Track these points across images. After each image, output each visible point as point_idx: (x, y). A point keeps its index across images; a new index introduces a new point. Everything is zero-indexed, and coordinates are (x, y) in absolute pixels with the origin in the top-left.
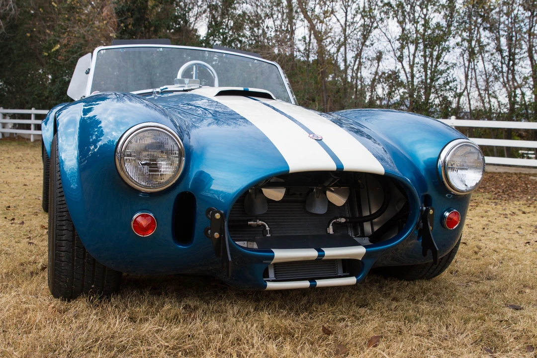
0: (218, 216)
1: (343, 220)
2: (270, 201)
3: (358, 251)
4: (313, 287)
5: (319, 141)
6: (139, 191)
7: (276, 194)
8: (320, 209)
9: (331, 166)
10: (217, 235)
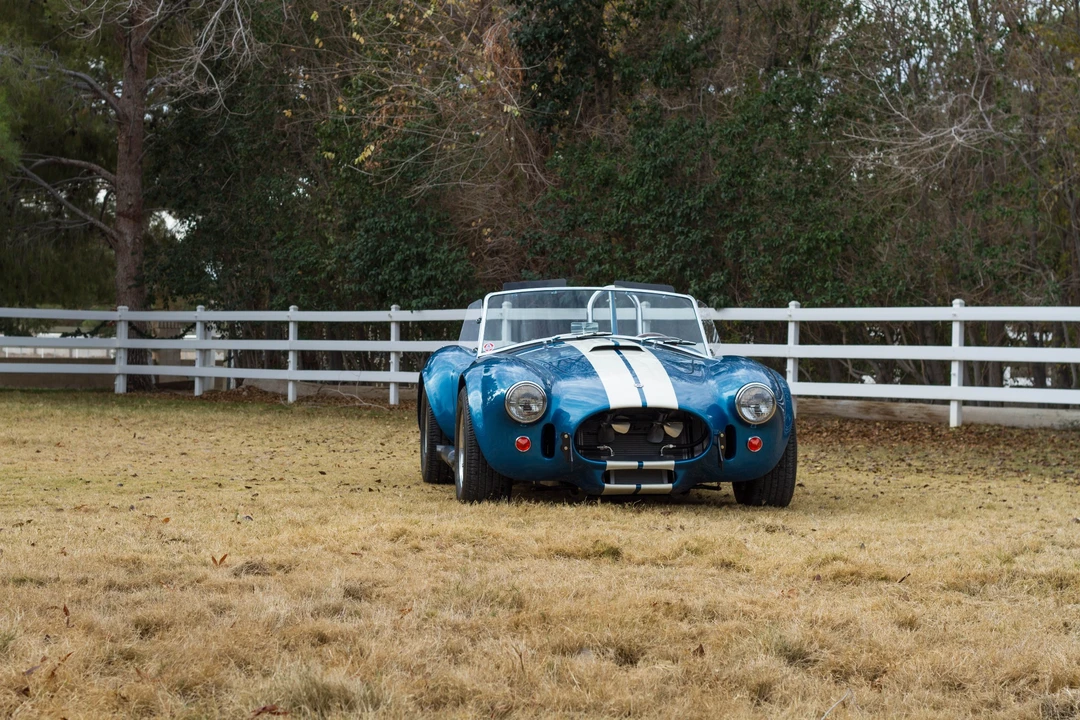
0: (566, 436)
1: (671, 446)
2: (617, 434)
3: (670, 464)
4: (639, 489)
5: (640, 388)
6: (520, 423)
7: (622, 428)
8: (657, 440)
9: (638, 403)
10: (566, 448)
